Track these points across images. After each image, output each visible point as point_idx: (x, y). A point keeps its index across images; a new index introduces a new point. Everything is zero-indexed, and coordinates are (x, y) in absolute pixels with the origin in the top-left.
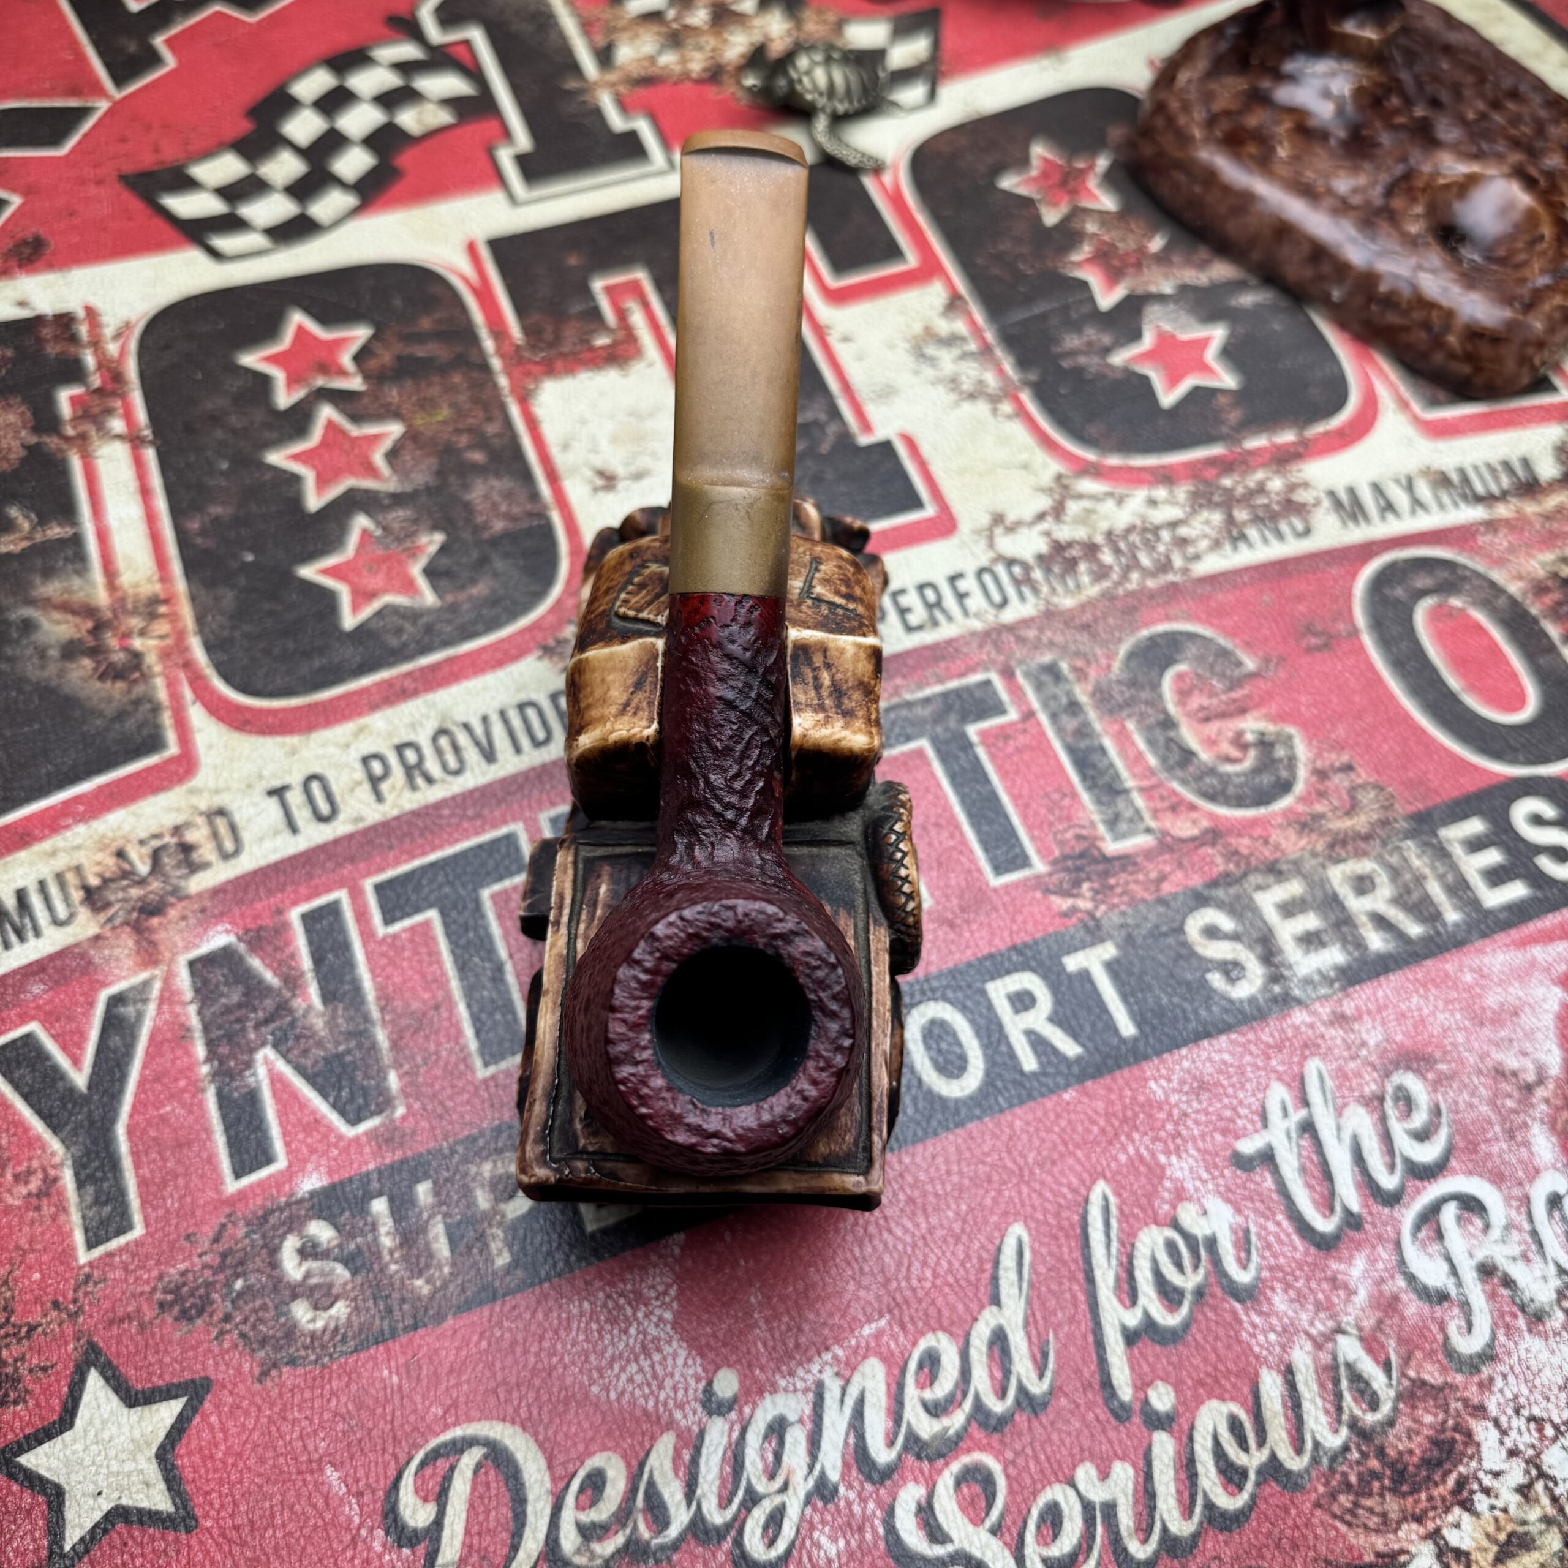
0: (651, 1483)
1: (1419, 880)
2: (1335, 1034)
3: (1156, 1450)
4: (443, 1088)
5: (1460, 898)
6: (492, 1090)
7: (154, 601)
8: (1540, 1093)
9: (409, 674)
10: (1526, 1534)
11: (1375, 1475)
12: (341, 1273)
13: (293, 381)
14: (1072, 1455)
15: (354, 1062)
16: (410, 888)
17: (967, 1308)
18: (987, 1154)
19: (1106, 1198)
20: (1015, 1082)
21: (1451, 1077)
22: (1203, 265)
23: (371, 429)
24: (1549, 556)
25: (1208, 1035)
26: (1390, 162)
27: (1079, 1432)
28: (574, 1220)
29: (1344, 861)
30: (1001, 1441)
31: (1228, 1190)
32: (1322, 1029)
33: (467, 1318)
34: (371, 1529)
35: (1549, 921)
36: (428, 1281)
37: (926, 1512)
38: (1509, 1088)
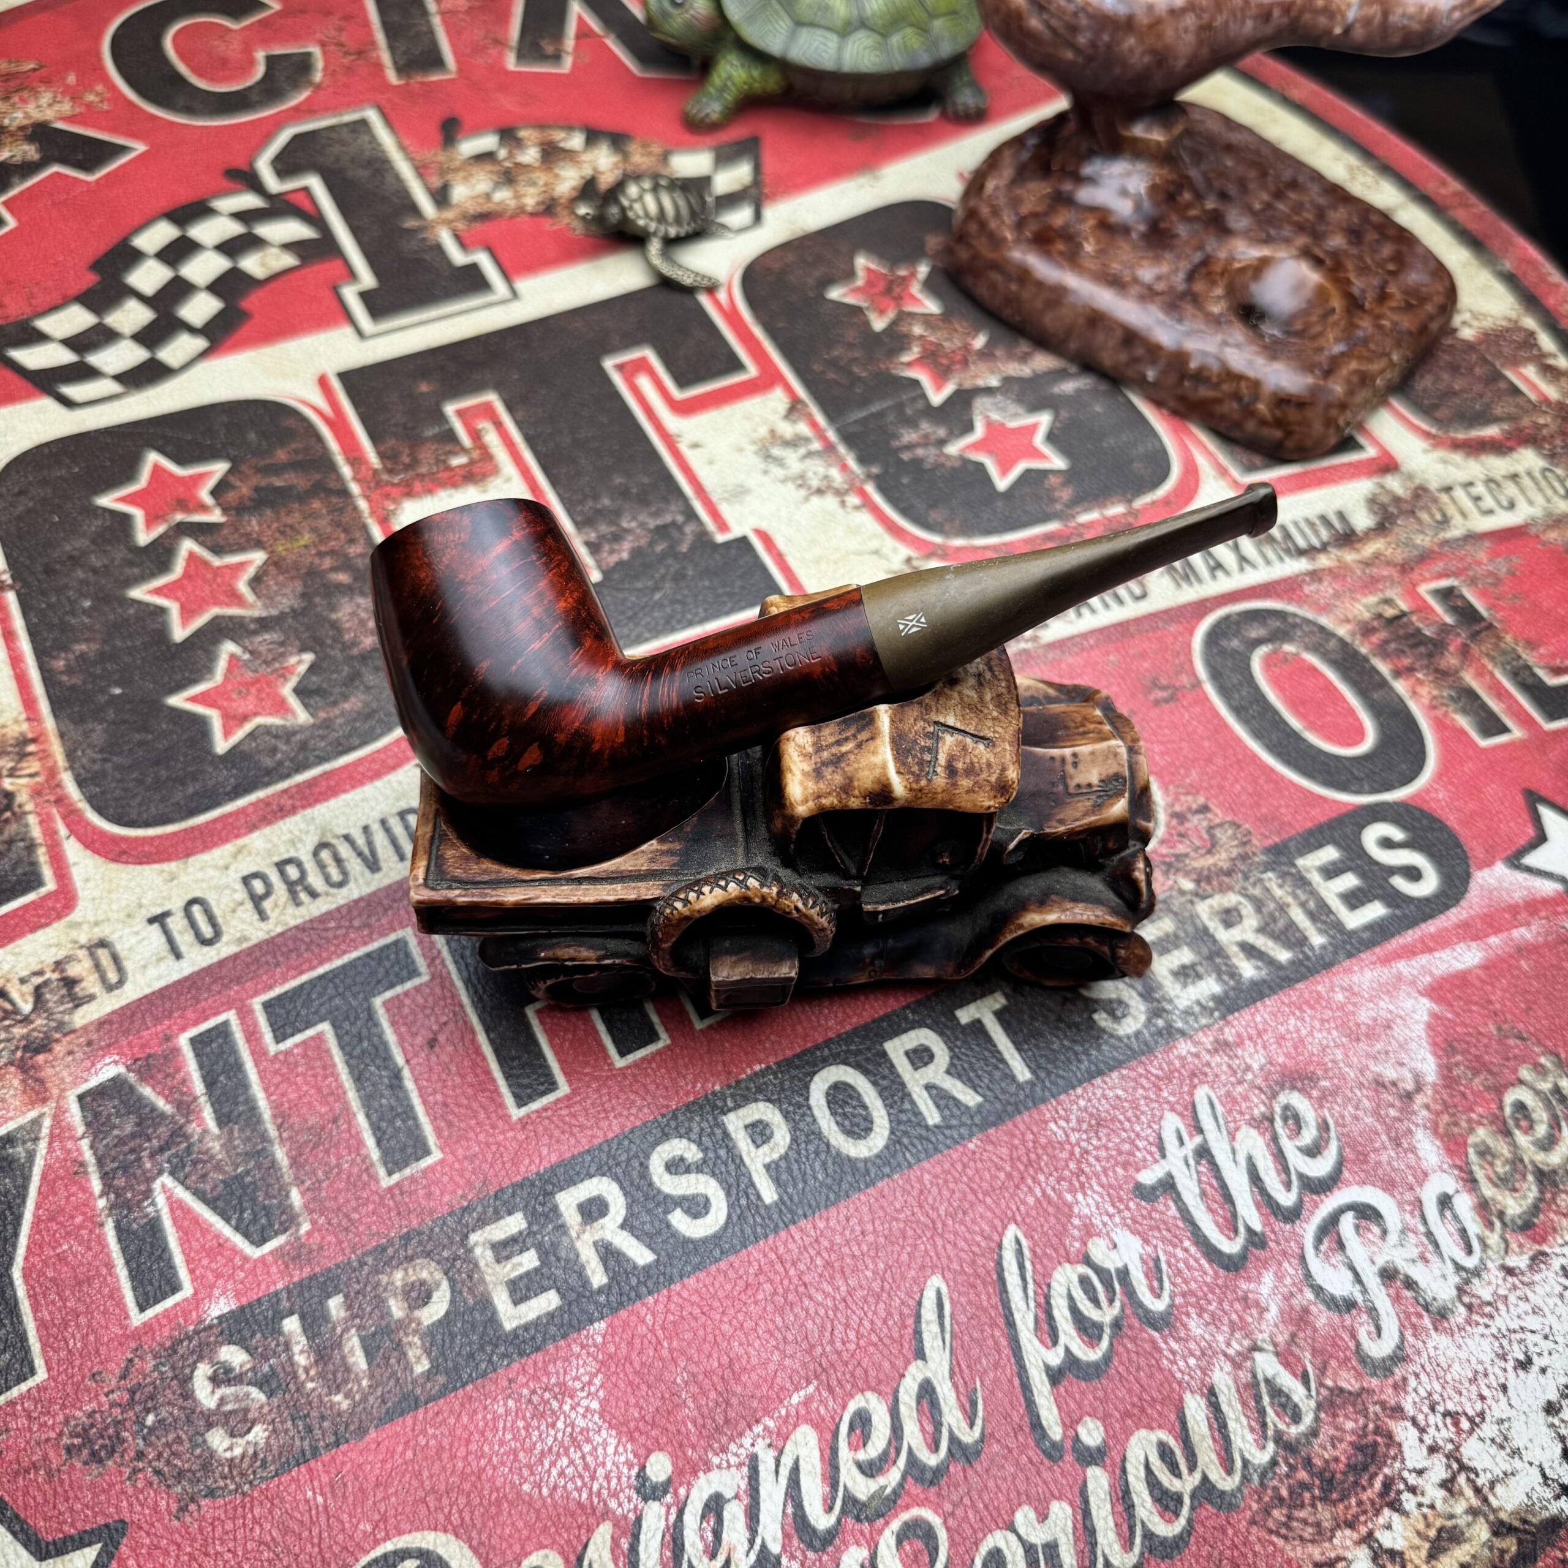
1: (1283, 908)
2: (1220, 1061)
3: (1091, 1486)
4: (347, 1201)
5: (1325, 923)
6: (398, 1198)
7: (24, 741)
8: (1419, 1099)
9: (286, 792)
10: (1455, 1527)
11: (1304, 1485)
12: (256, 1396)
13: (152, 518)
14: (1010, 1501)
15: (253, 1183)
16: (299, 1002)
17: (893, 1365)
18: (901, 1210)
19: (1018, 1242)
20: (920, 1138)
21: (1335, 1092)
22: (1024, 359)
23: (233, 559)
24: (1372, 599)
25: (1100, 1073)
26: (1188, 251)
27: (1014, 1477)
28: (493, 1320)
29: (1210, 896)
30: (939, 1495)
31: (1135, 1221)
32: (1208, 1057)
33: (390, 1429)
35: (1410, 936)
36: (346, 1396)
38: (1390, 1098)
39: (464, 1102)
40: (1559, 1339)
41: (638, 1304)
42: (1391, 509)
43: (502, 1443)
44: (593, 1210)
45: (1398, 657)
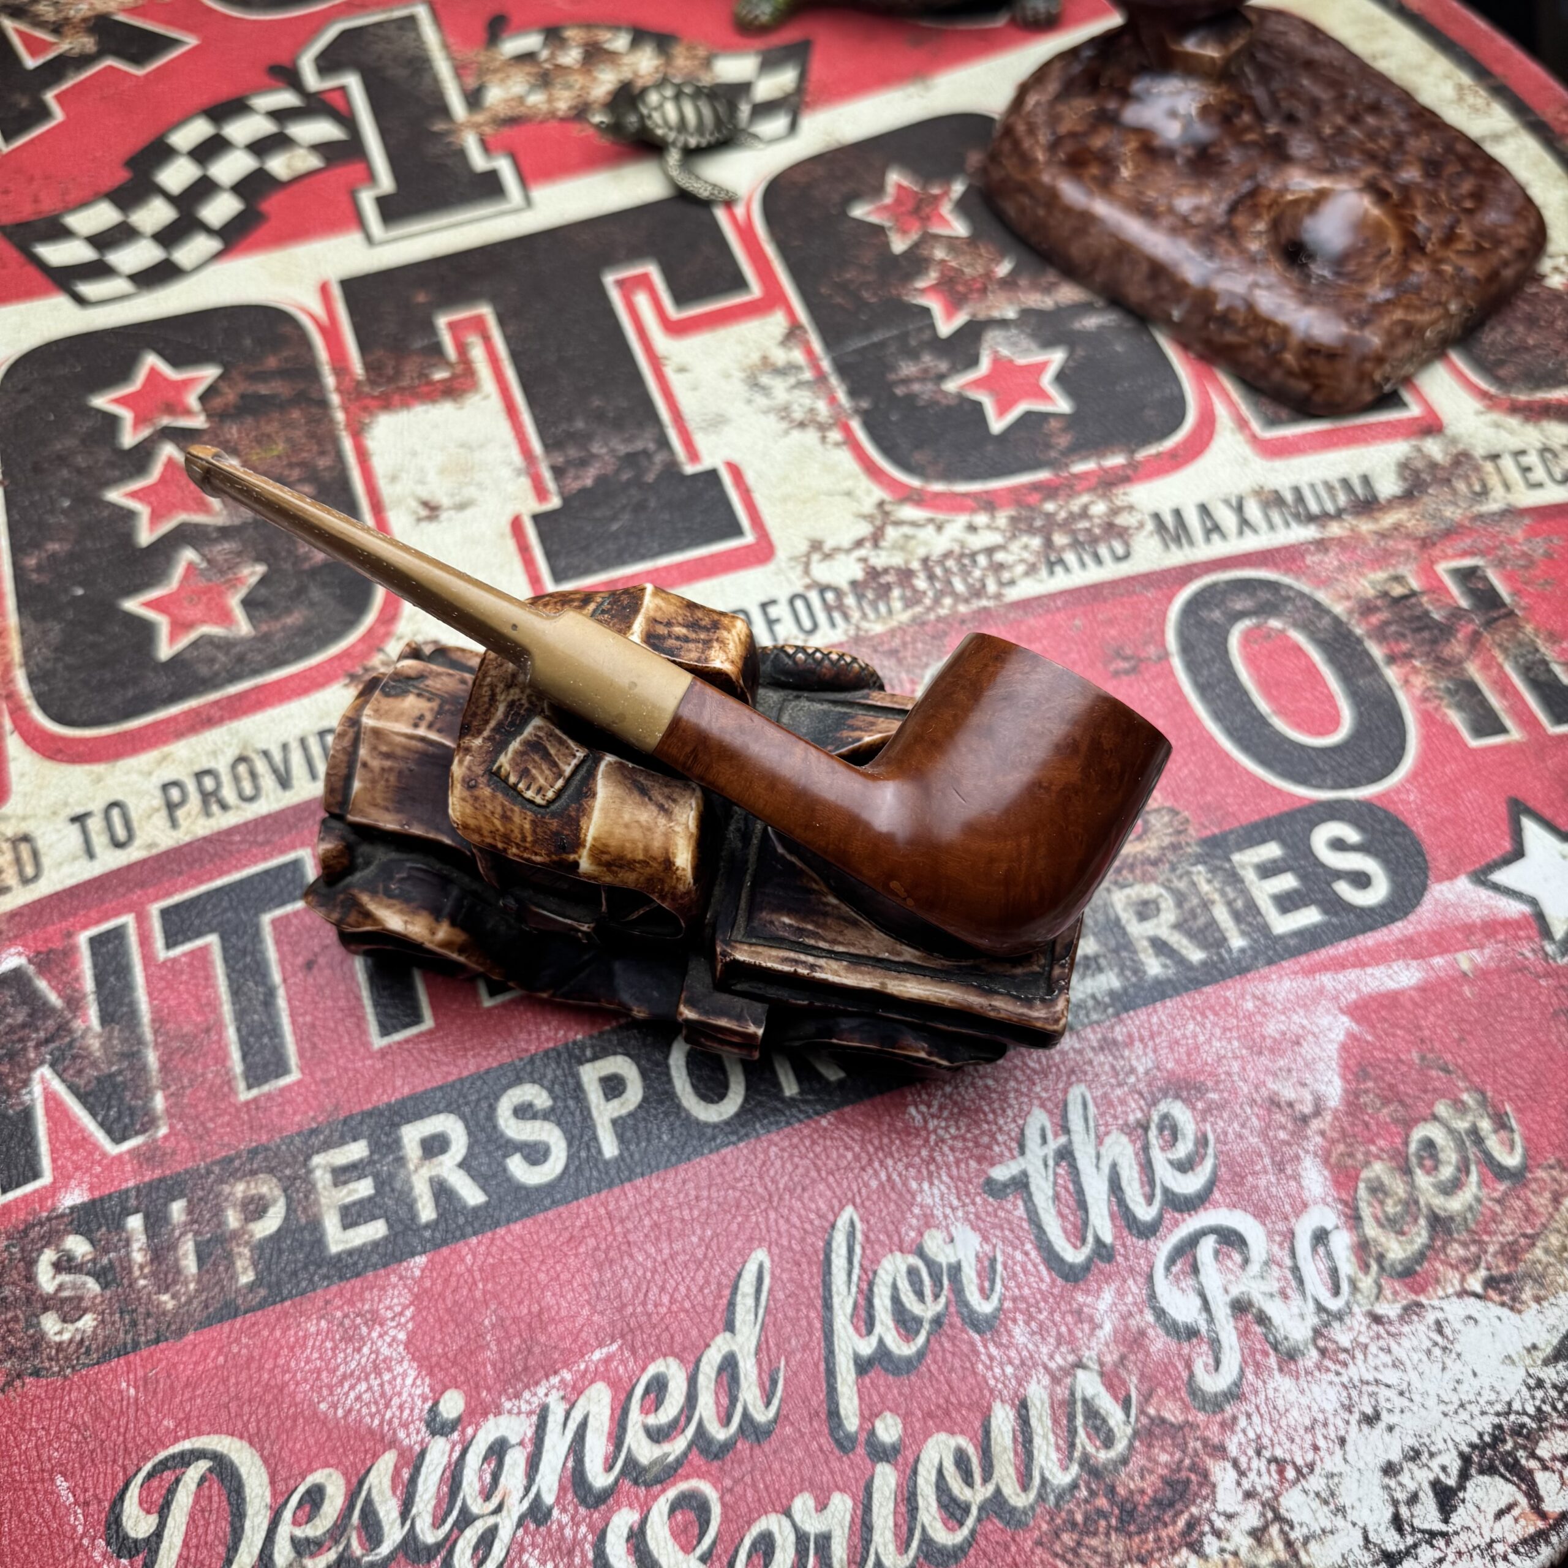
0: (368, 1501)
1: (1206, 905)
2: (1104, 1060)
3: (877, 1482)
4: (206, 1110)
5: (1250, 924)
6: (253, 1112)
8: (1315, 1124)
9: (216, 703)
11: (1101, 1513)
12: (92, 1286)
13: (140, 420)
14: (792, 1485)
15: (124, 1083)
16: (193, 913)
17: (701, 1334)
18: (740, 1180)
19: (852, 1224)
20: (775, 1109)
21: (1221, 1106)
22: (1048, 289)
24: (1381, 575)
26: (1237, 179)
27: (801, 1462)
28: (319, 1242)
29: (1131, 885)
30: (721, 1469)
31: (978, 1217)
32: (1091, 1055)
33: (208, 1333)
34: (93, 1539)
35: (1343, 948)
36: (173, 1297)
37: (637, 1539)
38: (1283, 1120)
39: (332, 1025)
40: (1417, 1397)
41: (461, 1243)
42: (1424, 476)
43: (308, 1361)
44: (435, 1146)
45: (1397, 641)
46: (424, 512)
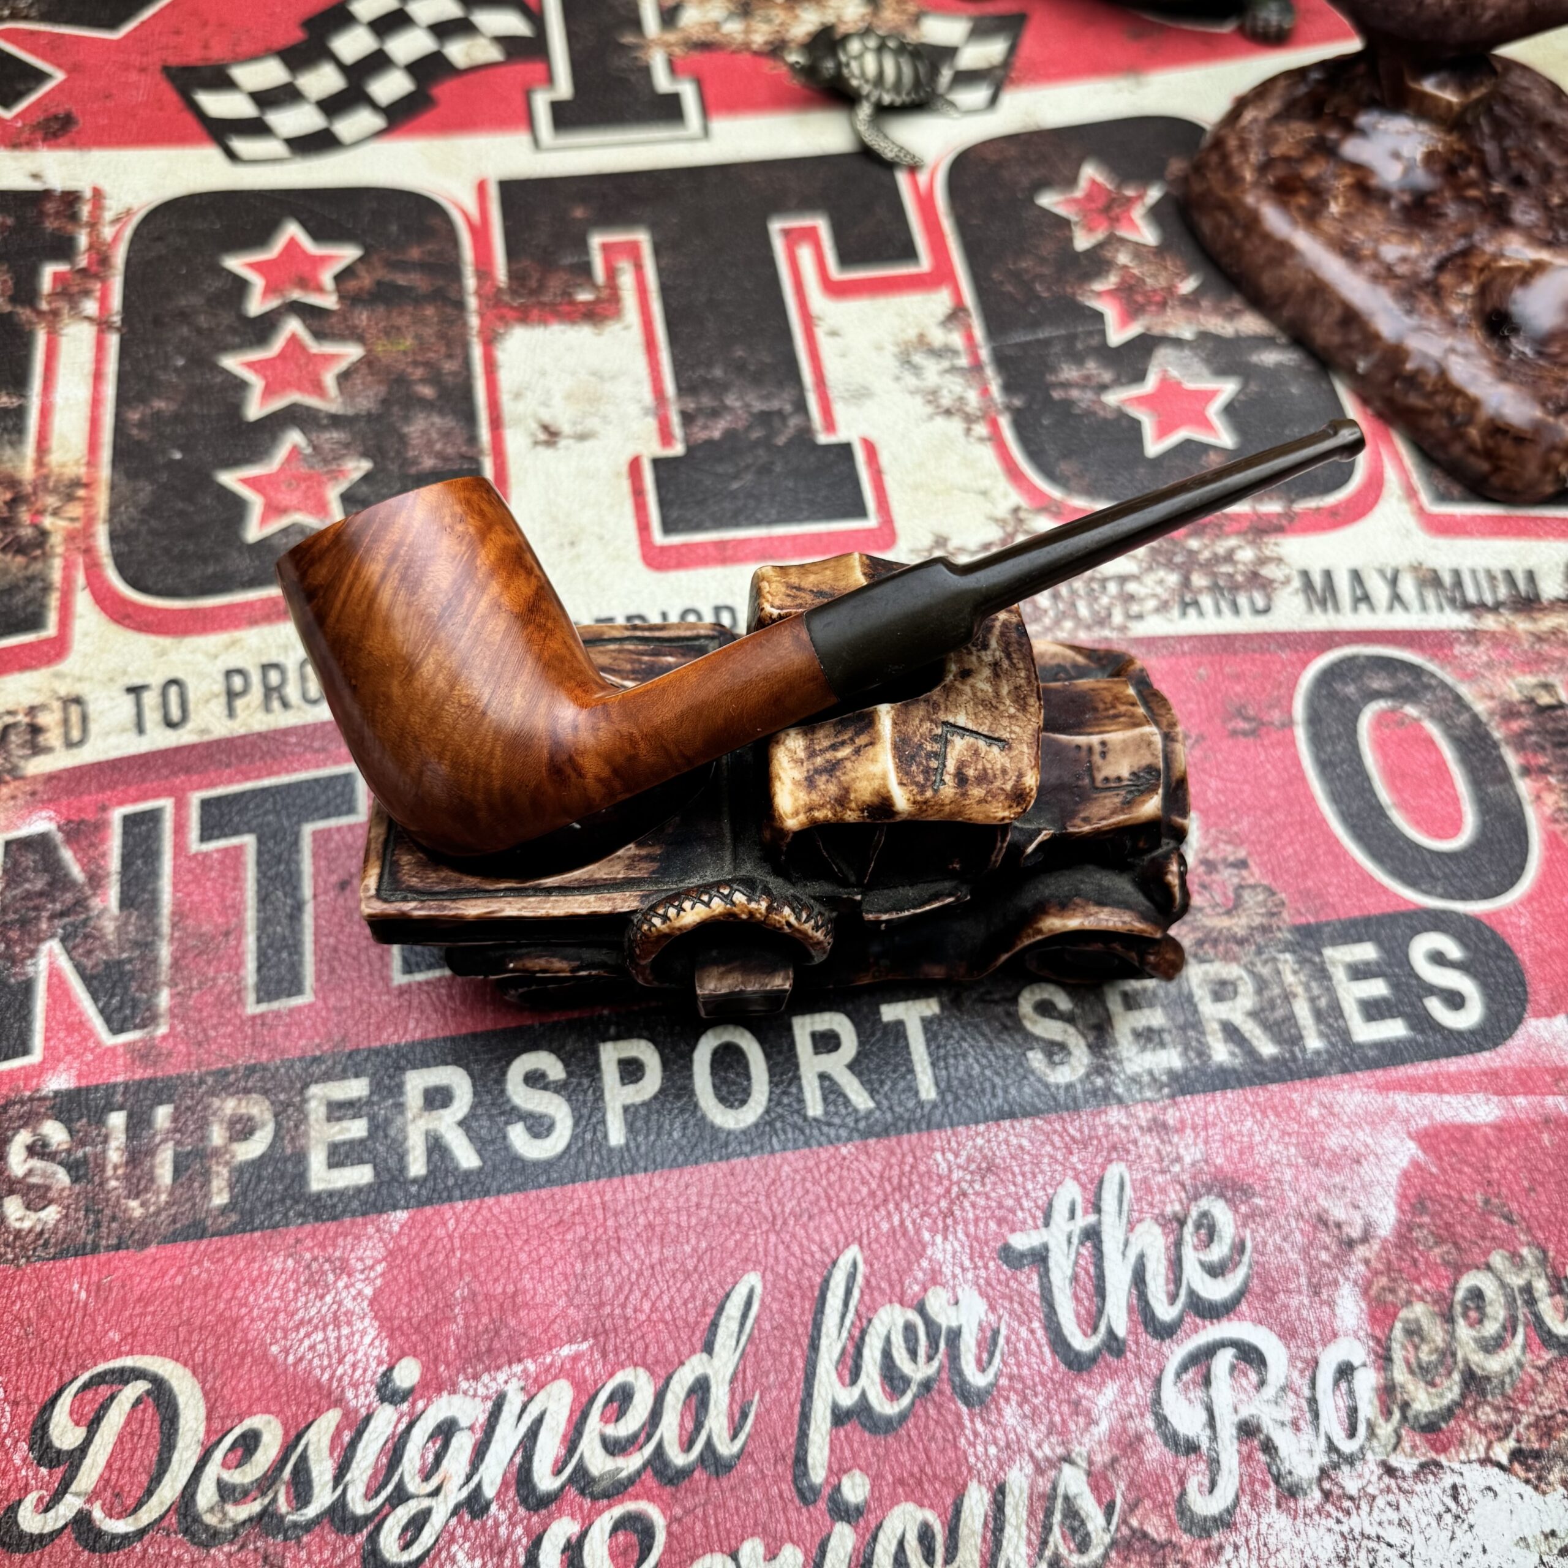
0: (303, 1458)
1: (1288, 997)
2: (1150, 1142)
3: (833, 1542)
4: (210, 1016)
5: (1330, 1026)
6: (258, 1028)
7: (76, 483)
8: (1362, 1251)
12: (62, 1178)
13: (270, 289)
14: (744, 1527)
15: (132, 972)
16: (235, 809)
17: (677, 1350)
18: (746, 1195)
19: (855, 1265)
20: (795, 1126)
21: (1266, 1214)
22: (1231, 315)
23: (329, 348)
24: (1530, 680)
25: (1012, 1116)
26: (1451, 235)
27: (758, 1505)
28: (301, 1177)
29: (1211, 961)
30: (673, 1496)
31: (988, 1283)
32: (1137, 1133)
33: (170, 1250)
34: (16, 1441)
35: (1423, 1069)
36: (143, 1205)
37: (573, 1552)
38: (1328, 1240)
39: (354, 951)
41: (446, 1206)
43: (267, 1299)
44: (438, 1098)
45: (1535, 752)
46: (542, 436)
